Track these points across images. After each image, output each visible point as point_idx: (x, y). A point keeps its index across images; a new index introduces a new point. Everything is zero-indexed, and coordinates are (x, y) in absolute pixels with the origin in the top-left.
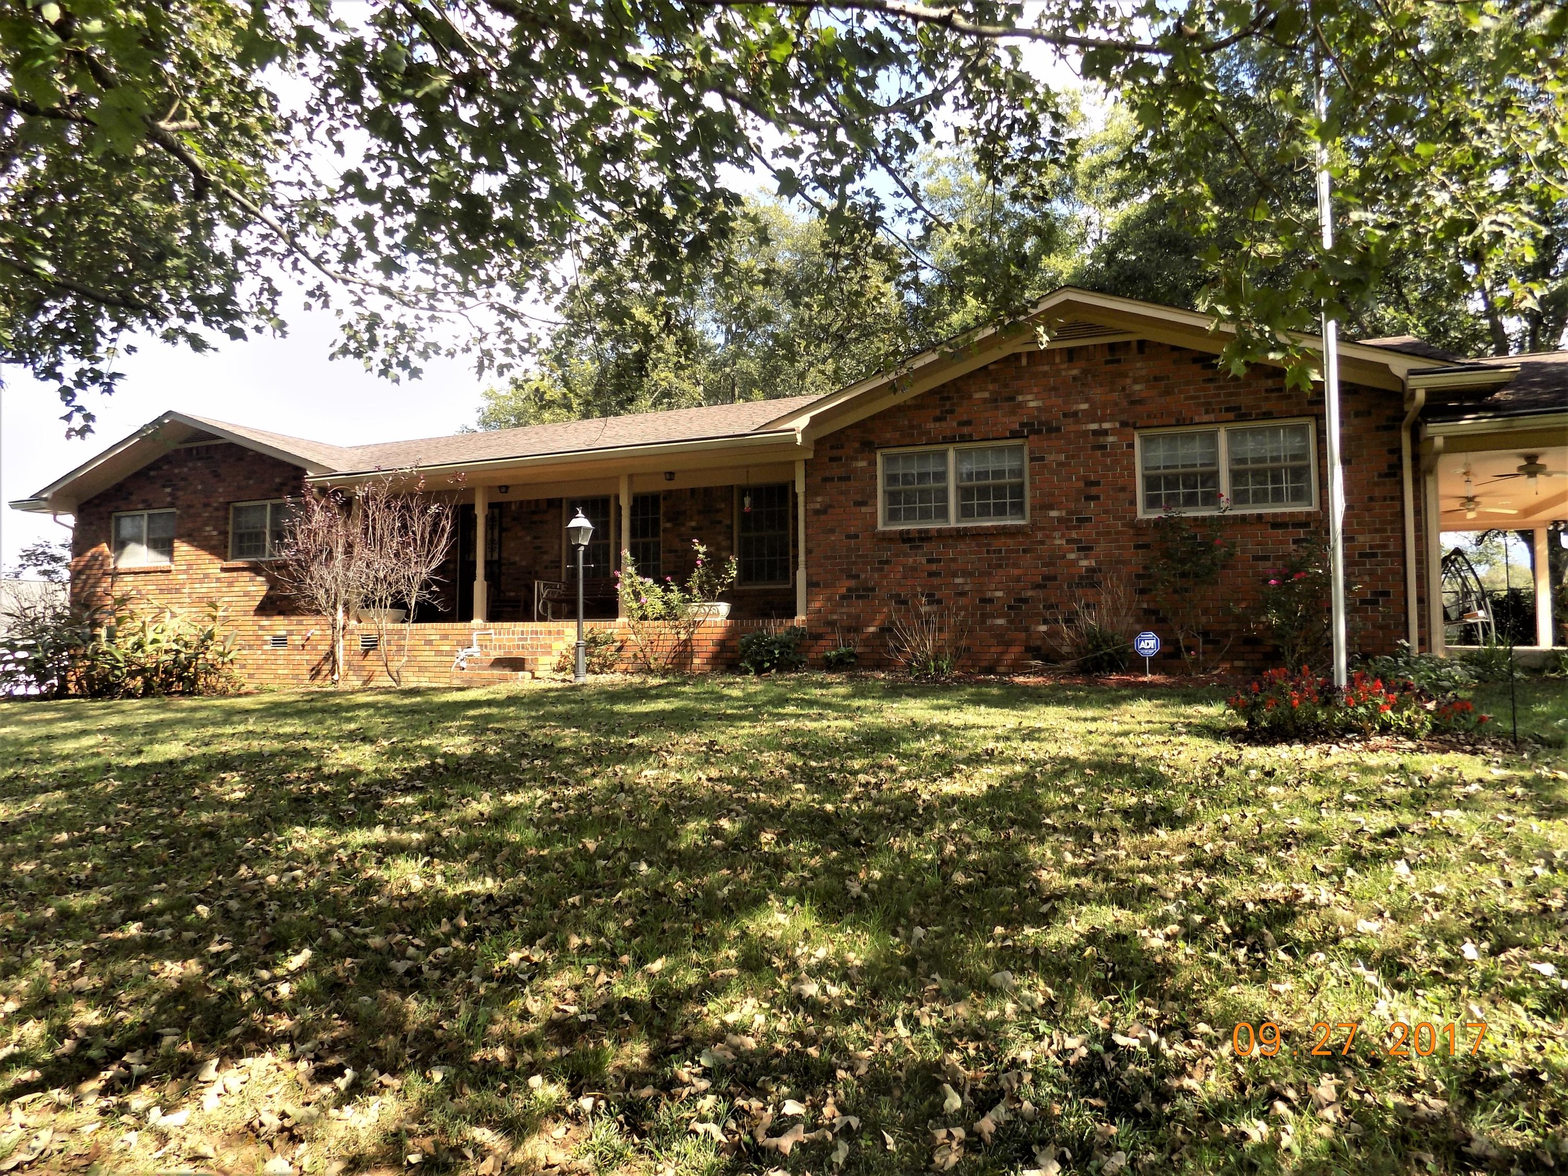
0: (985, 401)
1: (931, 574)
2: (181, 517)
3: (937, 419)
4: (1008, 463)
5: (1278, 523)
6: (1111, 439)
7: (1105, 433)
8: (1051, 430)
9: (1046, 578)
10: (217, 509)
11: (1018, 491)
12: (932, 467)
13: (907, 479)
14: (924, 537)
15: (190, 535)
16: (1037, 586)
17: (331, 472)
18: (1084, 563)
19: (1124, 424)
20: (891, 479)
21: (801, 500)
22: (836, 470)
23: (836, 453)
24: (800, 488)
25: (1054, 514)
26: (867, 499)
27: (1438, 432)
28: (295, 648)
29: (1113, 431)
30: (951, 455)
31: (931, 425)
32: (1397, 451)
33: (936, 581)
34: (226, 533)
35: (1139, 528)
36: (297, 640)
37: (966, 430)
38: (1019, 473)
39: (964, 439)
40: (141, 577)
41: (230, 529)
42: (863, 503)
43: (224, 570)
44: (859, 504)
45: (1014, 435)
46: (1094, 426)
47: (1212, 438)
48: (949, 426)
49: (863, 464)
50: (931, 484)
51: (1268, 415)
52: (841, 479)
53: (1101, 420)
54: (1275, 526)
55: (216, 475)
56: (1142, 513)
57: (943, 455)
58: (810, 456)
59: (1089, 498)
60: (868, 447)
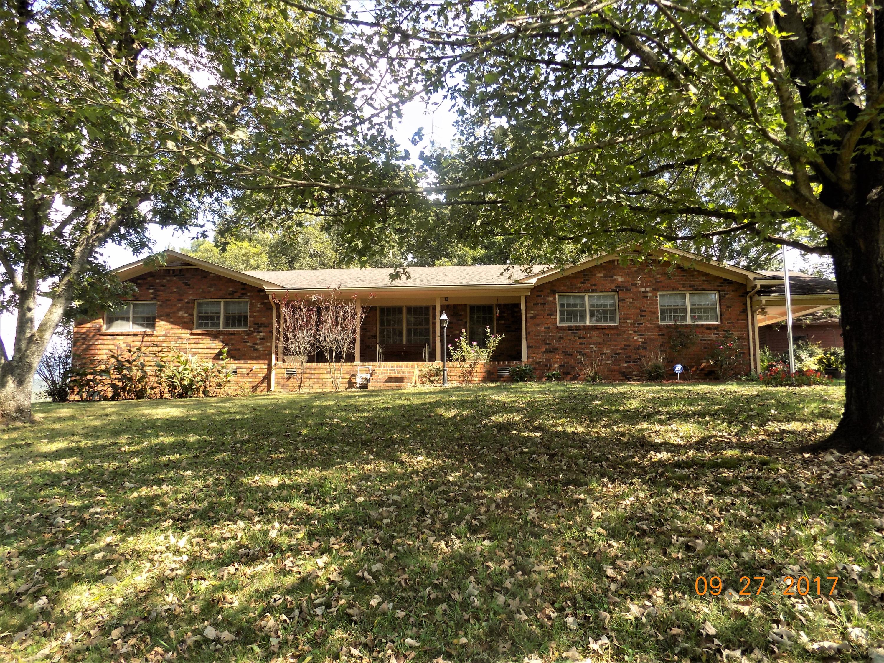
0: (601, 277)
1: (580, 344)
2: (161, 305)
3: (582, 283)
4: (609, 301)
5: (708, 327)
6: (649, 294)
7: (647, 292)
8: (627, 290)
9: (626, 346)
10: (187, 302)
11: (613, 312)
12: (578, 301)
13: (569, 305)
14: (578, 329)
15: (168, 315)
16: (624, 349)
17: (282, 288)
18: (640, 340)
19: (654, 289)
20: (562, 305)
21: (523, 312)
22: (540, 301)
23: (539, 294)
24: (523, 307)
25: (629, 321)
26: (553, 313)
27: (764, 298)
28: (243, 375)
29: (650, 292)
30: (587, 297)
31: (580, 285)
32: (745, 304)
33: (582, 346)
34: (193, 315)
35: (660, 327)
36: (244, 371)
37: (594, 288)
38: (613, 305)
39: (593, 291)
40: (130, 337)
41: (195, 313)
42: (551, 315)
43: (192, 334)
44: (549, 315)
45: (613, 291)
46: (643, 289)
47: (684, 296)
48: (588, 285)
49: (551, 299)
50: (578, 308)
51: (704, 289)
52: (542, 304)
53: (646, 287)
54: (707, 328)
55: (187, 285)
56: (660, 323)
57: (583, 297)
58: (528, 294)
59: (642, 316)
60: (554, 292)
